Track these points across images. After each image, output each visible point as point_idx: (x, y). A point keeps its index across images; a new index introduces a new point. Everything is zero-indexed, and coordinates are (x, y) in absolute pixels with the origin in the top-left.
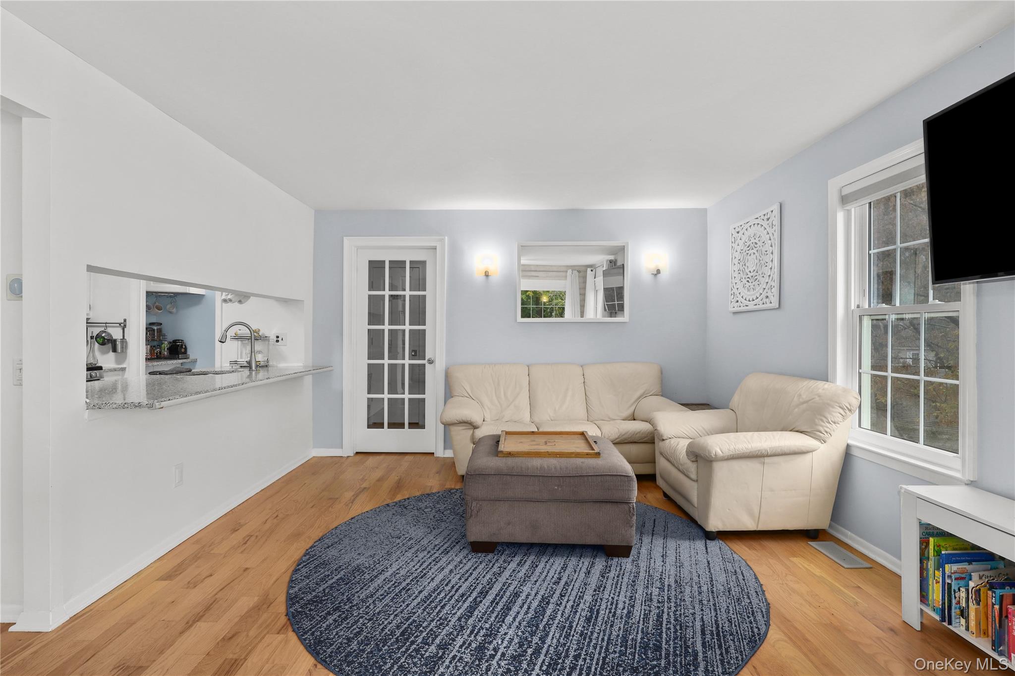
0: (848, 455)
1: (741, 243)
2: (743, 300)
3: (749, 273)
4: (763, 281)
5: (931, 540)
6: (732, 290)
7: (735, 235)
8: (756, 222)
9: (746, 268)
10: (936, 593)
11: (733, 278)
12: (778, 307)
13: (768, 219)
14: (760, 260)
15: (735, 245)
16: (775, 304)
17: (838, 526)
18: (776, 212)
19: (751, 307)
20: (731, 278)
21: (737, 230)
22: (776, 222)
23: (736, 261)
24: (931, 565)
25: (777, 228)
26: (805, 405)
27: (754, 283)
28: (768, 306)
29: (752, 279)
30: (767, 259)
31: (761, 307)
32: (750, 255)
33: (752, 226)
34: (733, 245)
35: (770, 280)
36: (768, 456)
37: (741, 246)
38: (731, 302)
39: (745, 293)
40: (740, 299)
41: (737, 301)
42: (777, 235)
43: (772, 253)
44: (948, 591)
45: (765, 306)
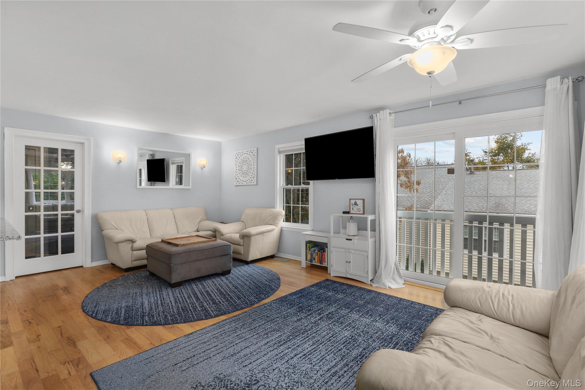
0: (281, 231)
1: (240, 159)
2: (241, 181)
3: (243, 171)
4: (250, 175)
5: (308, 244)
6: (235, 177)
7: (237, 156)
8: (247, 153)
9: (242, 169)
10: (309, 257)
11: (236, 172)
12: (256, 184)
13: (252, 153)
14: (248, 167)
15: (237, 160)
16: (255, 183)
17: (279, 253)
18: (256, 151)
19: (245, 183)
20: (235, 172)
21: (238, 154)
22: (256, 154)
23: (237, 166)
24: (308, 250)
25: (256, 156)
26: (271, 216)
27: (246, 175)
28: (252, 184)
29: (245, 174)
30: (252, 167)
31: (249, 184)
32: (244, 164)
33: (245, 154)
34: (236, 159)
35: (253, 175)
36: (265, 233)
37: (240, 160)
38: (235, 181)
39: (241, 178)
40: (239, 180)
41: (238, 181)
42: (256, 159)
43: (254, 165)
44: (312, 255)
45: (251, 184)
